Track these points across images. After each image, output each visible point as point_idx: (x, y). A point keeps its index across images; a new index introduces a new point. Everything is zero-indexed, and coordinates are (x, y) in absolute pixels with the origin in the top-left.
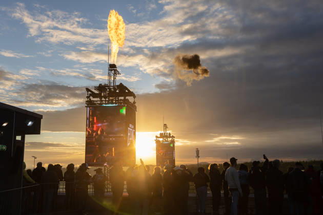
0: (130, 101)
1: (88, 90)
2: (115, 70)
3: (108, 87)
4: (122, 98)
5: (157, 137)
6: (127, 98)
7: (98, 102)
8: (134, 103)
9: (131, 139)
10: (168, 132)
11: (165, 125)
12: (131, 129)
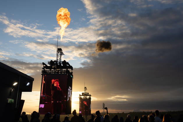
0: (70, 71)
2: (61, 52)
3: (56, 62)
4: (65, 70)
5: (80, 95)
8: (72, 73)
9: (69, 96)
10: (87, 92)
11: (85, 87)
12: (70, 90)
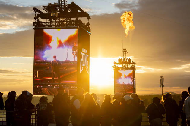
0: (83, 22)
1: (36, 10)
3: (58, 6)
4: (74, 19)
5: (115, 63)
6: (79, 19)
7: (47, 23)
8: (88, 24)
9: (84, 65)
10: (128, 58)
11: (125, 49)
12: (84, 54)
